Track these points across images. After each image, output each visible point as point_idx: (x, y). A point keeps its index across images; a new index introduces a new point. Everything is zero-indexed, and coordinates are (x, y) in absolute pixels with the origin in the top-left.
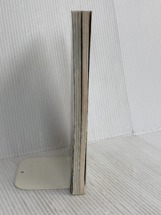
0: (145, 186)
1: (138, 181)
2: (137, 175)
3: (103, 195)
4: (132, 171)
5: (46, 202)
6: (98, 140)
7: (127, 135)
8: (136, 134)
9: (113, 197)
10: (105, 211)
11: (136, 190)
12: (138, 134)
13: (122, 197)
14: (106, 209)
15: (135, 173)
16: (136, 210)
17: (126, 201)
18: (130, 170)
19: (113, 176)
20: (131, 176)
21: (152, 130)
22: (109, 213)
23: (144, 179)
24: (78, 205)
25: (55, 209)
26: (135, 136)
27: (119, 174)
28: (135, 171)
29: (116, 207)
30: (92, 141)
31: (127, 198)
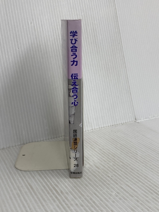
0: (150, 168)
1: (142, 163)
2: (142, 157)
3: (109, 177)
4: (137, 154)
5: (52, 185)
6: (102, 128)
7: (130, 122)
8: (139, 121)
9: (119, 178)
10: (112, 192)
11: (141, 171)
12: (141, 121)
13: (127, 178)
14: (112, 190)
15: (139, 156)
16: (143, 190)
17: (132, 182)
18: (135, 153)
19: (118, 159)
20: (136, 158)
21: (154, 117)
22: (115, 194)
23: (149, 162)
24: (84, 187)
25: (62, 192)
26: (138, 122)
27: (123, 158)
28: (139, 154)
29: (122, 188)
30: (96, 128)
31: (133, 179)
